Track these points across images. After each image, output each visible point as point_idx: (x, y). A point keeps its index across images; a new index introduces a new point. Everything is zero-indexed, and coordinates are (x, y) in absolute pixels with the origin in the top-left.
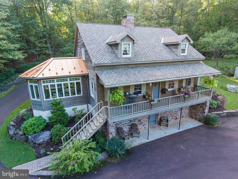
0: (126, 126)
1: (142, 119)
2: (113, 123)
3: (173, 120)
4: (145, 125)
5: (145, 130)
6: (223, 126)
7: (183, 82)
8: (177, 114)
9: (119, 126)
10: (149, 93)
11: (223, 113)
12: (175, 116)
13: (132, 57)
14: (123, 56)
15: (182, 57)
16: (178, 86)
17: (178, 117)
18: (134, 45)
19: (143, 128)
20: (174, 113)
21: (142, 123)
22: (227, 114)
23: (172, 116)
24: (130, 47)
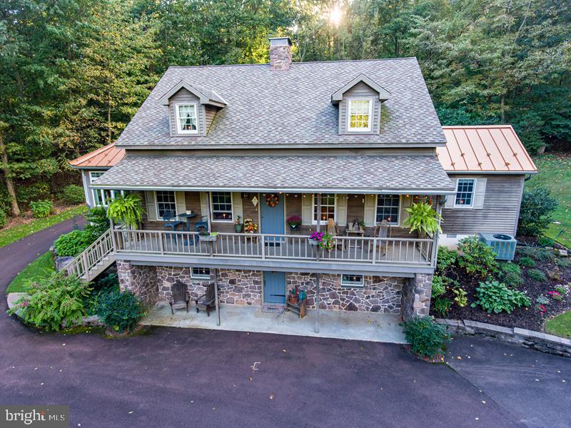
0: (199, 284)
1: (240, 281)
2: (125, 261)
3: (340, 308)
4: (249, 296)
5: (244, 308)
6: (458, 369)
7: (366, 208)
8: (354, 294)
9: (183, 280)
10: (249, 220)
11: (512, 336)
12: (348, 301)
13: (201, 134)
14: (180, 132)
15: (352, 137)
16: (348, 216)
17: (357, 305)
18: (203, 108)
19: (242, 302)
20: (339, 289)
21: (240, 290)
22: (530, 343)
23: (333, 296)
24: (195, 113)
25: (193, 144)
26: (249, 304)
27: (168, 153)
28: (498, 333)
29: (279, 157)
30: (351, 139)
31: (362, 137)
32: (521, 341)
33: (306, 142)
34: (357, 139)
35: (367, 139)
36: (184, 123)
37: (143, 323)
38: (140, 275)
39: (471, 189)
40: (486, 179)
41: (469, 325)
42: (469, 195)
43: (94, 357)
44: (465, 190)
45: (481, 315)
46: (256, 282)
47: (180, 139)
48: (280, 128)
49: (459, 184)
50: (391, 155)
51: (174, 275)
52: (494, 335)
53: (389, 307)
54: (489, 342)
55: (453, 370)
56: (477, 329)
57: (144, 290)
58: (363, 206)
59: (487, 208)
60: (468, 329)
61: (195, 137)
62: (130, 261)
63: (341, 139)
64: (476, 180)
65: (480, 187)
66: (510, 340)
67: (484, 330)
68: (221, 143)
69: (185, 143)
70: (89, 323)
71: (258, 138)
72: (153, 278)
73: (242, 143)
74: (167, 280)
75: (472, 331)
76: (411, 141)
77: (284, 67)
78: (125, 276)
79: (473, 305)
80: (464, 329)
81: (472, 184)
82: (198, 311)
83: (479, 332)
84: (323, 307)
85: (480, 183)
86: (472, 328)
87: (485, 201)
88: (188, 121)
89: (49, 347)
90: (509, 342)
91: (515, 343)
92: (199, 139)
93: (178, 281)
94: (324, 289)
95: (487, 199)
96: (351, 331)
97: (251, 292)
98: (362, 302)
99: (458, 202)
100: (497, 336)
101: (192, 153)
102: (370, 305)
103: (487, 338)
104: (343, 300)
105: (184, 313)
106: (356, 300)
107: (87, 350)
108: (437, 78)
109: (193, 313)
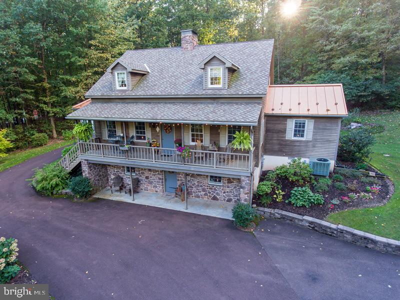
0: (129, 178)
1: (151, 177)
2: (85, 160)
3: (208, 198)
4: (156, 187)
5: (153, 194)
6: (258, 236)
7: (221, 135)
8: (216, 190)
9: (121, 175)
10: (154, 140)
11: (302, 220)
12: (212, 194)
13: (129, 90)
14: (118, 88)
15: (211, 91)
16: (210, 140)
17: (218, 197)
18: (129, 74)
19: (152, 190)
20: (207, 186)
21: (151, 183)
22: (312, 226)
23: (204, 190)
24: (125, 77)
25: (123, 95)
26: (157, 192)
27: (112, 101)
28: (293, 218)
29: (170, 103)
30: (210, 92)
31: (216, 91)
32: (307, 224)
33: (184, 94)
34: (213, 92)
35: (218, 92)
36: (121, 83)
37: (94, 196)
38: (95, 169)
39: (304, 127)
40: (313, 120)
41: (277, 212)
42: (303, 131)
43: (62, 209)
44: (300, 127)
45: (289, 207)
46: (160, 179)
47: (117, 92)
48: (173, 86)
49: (296, 123)
50: (234, 102)
51: (117, 172)
52: (292, 219)
53: (237, 199)
54: (288, 224)
55: (255, 236)
56: (282, 215)
57: (98, 178)
58: (219, 134)
59: (315, 140)
60: (276, 214)
61: (125, 91)
62: (87, 160)
63: (204, 92)
64: (307, 121)
65: (309, 126)
66: (301, 223)
67: (285, 215)
68: (138, 94)
69: (120, 95)
70: (66, 193)
71: (158, 92)
72: (104, 172)
73: (149, 94)
74: (113, 175)
75: (279, 216)
76: (245, 93)
77: (189, 49)
78: (85, 168)
79: (287, 201)
80: (274, 214)
81: (304, 123)
82: (126, 193)
83: (283, 217)
84: (198, 197)
85: (310, 123)
86: (279, 214)
87: (313, 135)
88: (123, 82)
89: (43, 202)
90: (300, 225)
91: (304, 226)
92: (127, 92)
93: (119, 176)
94: (198, 185)
95: (315, 134)
96: (208, 211)
97: (158, 184)
98: (221, 196)
99: (295, 135)
100: (293, 220)
101: (124, 100)
102: (226, 198)
103: (288, 221)
104: (210, 193)
105: (119, 193)
106: (217, 194)
107: (61, 205)
108: (327, 51)
109: (123, 194)
